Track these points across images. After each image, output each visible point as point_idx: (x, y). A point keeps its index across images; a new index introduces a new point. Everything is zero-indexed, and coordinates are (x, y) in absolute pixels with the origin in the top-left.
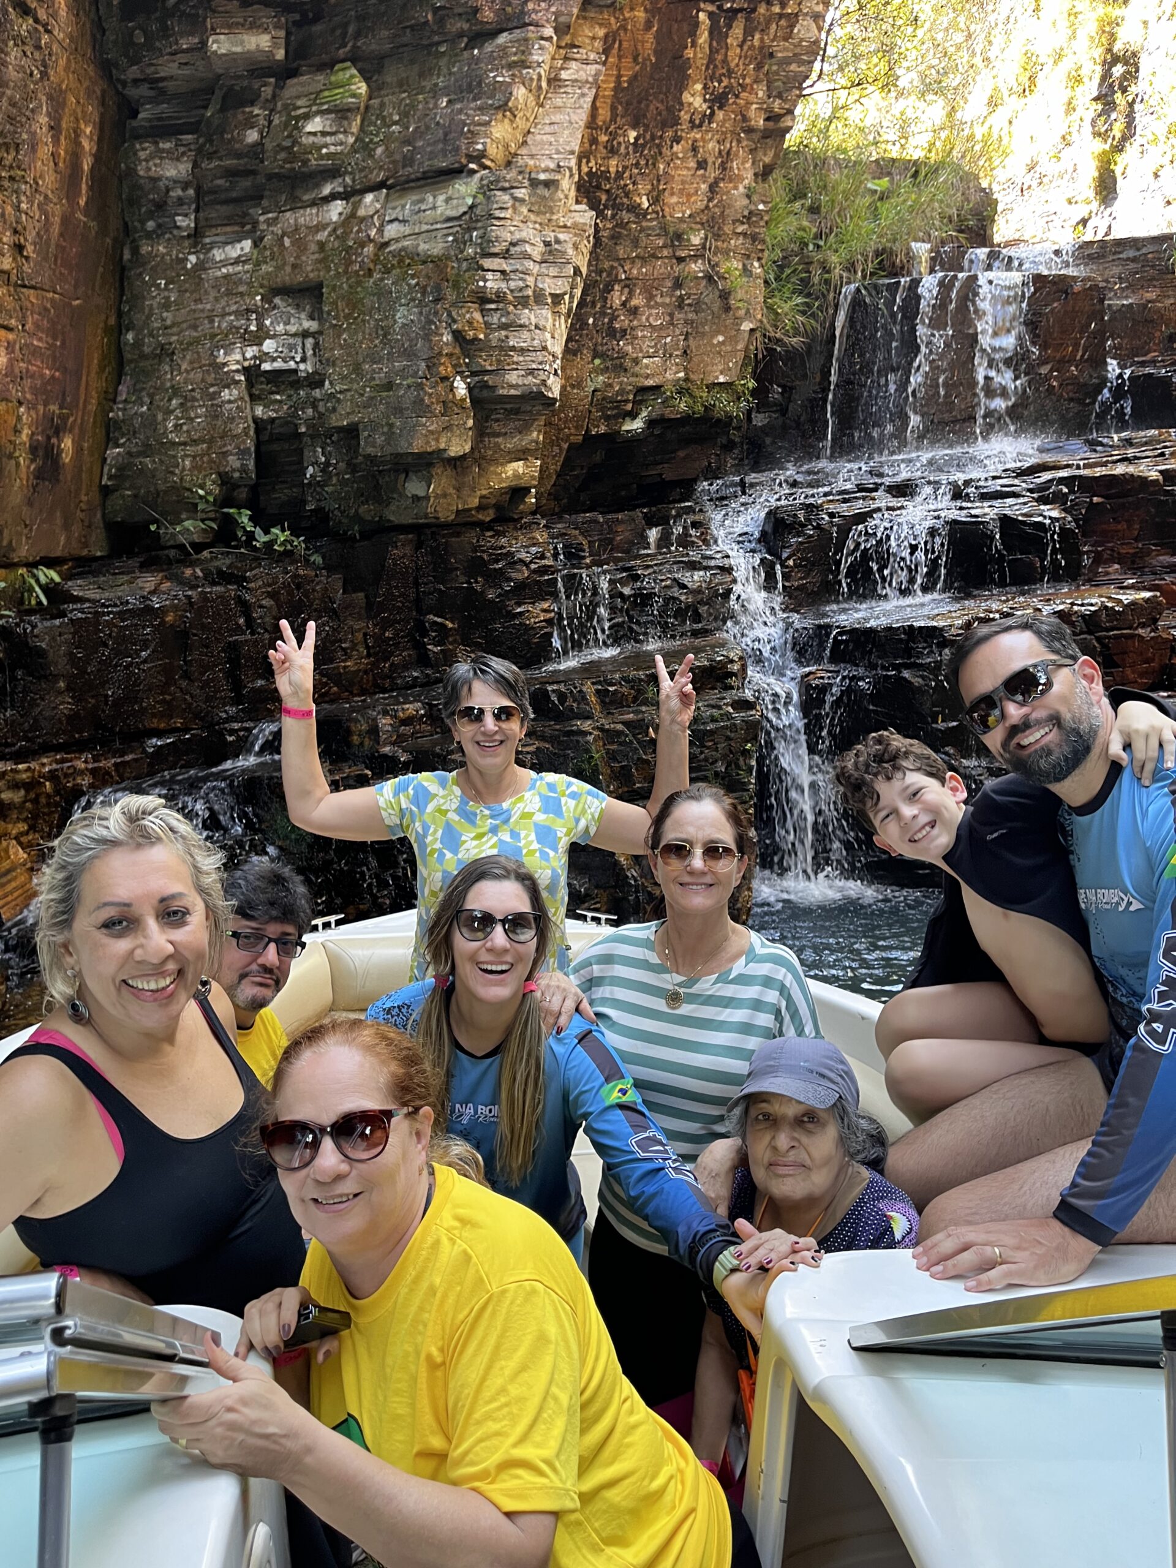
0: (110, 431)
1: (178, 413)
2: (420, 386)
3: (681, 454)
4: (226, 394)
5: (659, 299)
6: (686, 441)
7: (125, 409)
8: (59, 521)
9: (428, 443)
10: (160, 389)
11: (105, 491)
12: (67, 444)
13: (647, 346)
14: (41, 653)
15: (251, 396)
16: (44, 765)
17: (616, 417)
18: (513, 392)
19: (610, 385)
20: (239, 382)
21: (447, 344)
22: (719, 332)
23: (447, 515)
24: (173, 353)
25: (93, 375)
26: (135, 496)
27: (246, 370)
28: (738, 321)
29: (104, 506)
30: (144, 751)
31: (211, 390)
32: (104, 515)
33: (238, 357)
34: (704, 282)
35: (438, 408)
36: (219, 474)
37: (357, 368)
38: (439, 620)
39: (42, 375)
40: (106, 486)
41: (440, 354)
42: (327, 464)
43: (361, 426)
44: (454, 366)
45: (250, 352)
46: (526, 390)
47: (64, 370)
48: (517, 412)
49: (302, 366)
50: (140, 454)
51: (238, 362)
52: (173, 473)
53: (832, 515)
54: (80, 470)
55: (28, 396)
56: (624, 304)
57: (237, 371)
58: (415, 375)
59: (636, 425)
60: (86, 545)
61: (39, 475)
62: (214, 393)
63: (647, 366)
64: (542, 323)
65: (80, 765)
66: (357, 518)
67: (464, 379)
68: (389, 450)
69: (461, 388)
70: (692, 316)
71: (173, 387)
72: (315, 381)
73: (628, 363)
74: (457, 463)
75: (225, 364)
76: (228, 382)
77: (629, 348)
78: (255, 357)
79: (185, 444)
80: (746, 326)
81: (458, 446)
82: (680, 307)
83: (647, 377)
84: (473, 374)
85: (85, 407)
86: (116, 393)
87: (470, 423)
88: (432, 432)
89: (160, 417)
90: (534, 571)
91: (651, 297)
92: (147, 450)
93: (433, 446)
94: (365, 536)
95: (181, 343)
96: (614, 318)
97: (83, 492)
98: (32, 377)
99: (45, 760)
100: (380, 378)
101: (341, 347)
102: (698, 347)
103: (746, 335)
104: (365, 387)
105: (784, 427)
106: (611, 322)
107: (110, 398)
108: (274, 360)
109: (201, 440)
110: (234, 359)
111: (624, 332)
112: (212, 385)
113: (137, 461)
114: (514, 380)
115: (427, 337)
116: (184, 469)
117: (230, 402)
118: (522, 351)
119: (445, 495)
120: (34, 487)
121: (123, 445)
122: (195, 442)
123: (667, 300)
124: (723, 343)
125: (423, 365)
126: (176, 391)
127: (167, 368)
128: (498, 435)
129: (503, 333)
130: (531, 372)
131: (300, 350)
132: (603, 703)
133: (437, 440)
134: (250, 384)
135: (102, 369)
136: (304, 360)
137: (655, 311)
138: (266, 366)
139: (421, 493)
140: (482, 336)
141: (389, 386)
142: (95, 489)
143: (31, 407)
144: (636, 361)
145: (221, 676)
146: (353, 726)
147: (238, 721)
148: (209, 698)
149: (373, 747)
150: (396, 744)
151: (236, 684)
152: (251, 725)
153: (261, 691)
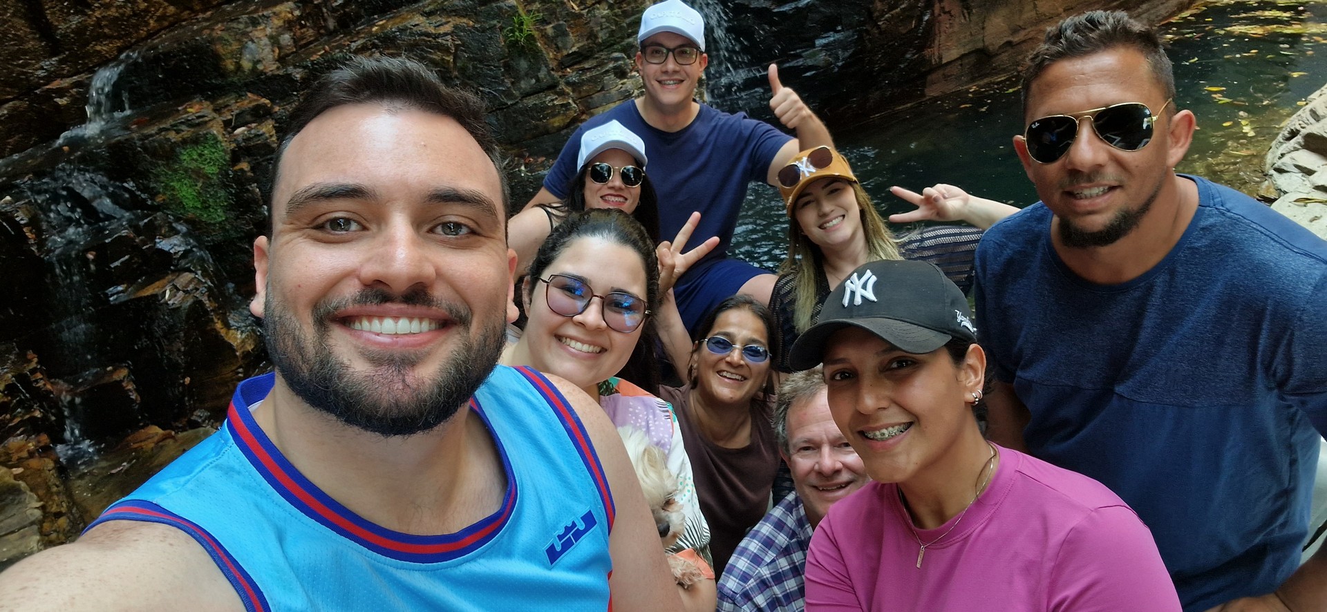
145: (19, 22)
146: (219, 48)
147: (63, 77)
148: (15, 56)
149: (254, 70)
150: (282, 60)
151: (44, 30)
152: (83, 77)
153: (80, 31)
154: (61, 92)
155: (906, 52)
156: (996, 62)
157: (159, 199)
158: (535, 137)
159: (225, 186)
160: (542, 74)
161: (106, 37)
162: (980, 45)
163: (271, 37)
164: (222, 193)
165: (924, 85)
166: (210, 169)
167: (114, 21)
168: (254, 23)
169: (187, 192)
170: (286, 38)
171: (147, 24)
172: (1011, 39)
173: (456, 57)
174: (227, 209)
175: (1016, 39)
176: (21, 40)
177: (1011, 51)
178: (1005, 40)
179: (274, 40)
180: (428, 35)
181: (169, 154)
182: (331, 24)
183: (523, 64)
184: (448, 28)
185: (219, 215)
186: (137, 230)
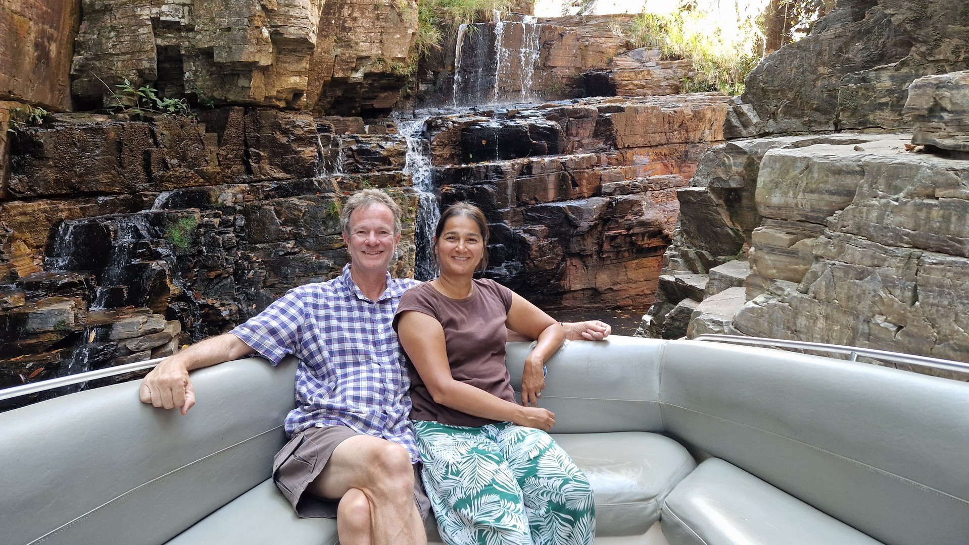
0: (76, 48)
1: (114, 39)
2: (245, 30)
3: (382, 95)
4: (141, 30)
5: (367, 14)
6: (385, 88)
7: (84, 37)
8: (48, 86)
9: (249, 57)
10: (105, 27)
11: (72, 78)
12: (53, 47)
13: (362, 37)
14: (40, 145)
15: (155, 34)
16: (40, 204)
17: (347, 69)
18: (292, 37)
19: (344, 54)
20: (147, 25)
21: (258, 11)
22: (397, 33)
23: (260, 99)
24: (112, 10)
25: (67, 16)
26: (89, 81)
27: (152, 19)
28: (406, 28)
29: (71, 87)
30: (97, 203)
31: (133, 28)
32: (71, 90)
33: (148, 12)
34: (389, 8)
35: (254, 41)
36: (137, 70)
37: (212, 20)
38: (257, 151)
39: (42, 9)
40: (73, 75)
41: (255, 15)
42: (196, 71)
43: (215, 48)
44: (262, 22)
45: (155, 10)
46: (299, 37)
47: (53, 10)
48: (295, 51)
49: (182, 20)
50: (92, 59)
51: (148, 15)
52: (111, 69)
53: (454, 122)
54: (59, 64)
55: (35, 17)
56: (350, 15)
57: (148, 19)
58: (242, 24)
59: (358, 75)
60: (61, 104)
61: (39, 59)
62: (135, 30)
63: (362, 46)
64: (305, 6)
65: (61, 206)
66: (213, 98)
67: (267, 28)
68: (229, 60)
69: (266, 33)
70: (383, 24)
71: (111, 26)
72: (190, 28)
73: (353, 44)
74: (265, 70)
75: (140, 15)
76: (142, 24)
77: (353, 37)
78: (157, 13)
79: (118, 55)
80: (410, 31)
81: (265, 60)
82: (378, 19)
83: (362, 51)
84: (272, 27)
85: (63, 32)
86: (79, 29)
87: (271, 50)
88: (252, 52)
89: (104, 41)
90: (306, 132)
91: (363, 13)
92: (97, 57)
93: (251, 59)
94: (216, 106)
95: (116, 4)
96: (345, 21)
97: (61, 75)
98: (37, 8)
99: (41, 203)
100: (225, 25)
101: (203, 9)
102: (387, 39)
103: (411, 36)
104: (216, 29)
105: (435, 91)
106: (343, 23)
107: (75, 31)
108: (167, 15)
109: (127, 53)
110: (146, 13)
111: (350, 29)
112: (134, 26)
113: (91, 62)
114: (292, 32)
115: (248, 7)
116: (117, 67)
117: (144, 34)
118: (296, 18)
119: (259, 87)
120: (36, 65)
121: (83, 54)
122: (124, 54)
123: (371, 15)
124: (399, 38)
125: (246, 20)
126: (113, 28)
127: (108, 17)
128: (285, 62)
129: (287, 8)
130: (301, 28)
131: (181, 12)
132: (341, 188)
133: (254, 56)
134: (154, 28)
135: (72, 15)
136: (183, 17)
137: (365, 20)
138: (163, 18)
139: (246, 85)
140: (276, 9)
141: (229, 29)
142: (67, 76)
143: (36, 23)
144: (357, 43)
145: (140, 168)
146: (212, 193)
147: (149, 191)
148: (133, 178)
149: (222, 203)
150: (235, 203)
151: (148, 172)
152: (157, 193)
153: (162, 177)
154: (146, 196)
155: (551, 280)
156: (604, 297)
157: (165, 236)
158: (326, 250)
159: (191, 235)
160: (337, 228)
161: (171, 182)
162: (594, 286)
163: (233, 194)
164: (189, 237)
165: (561, 299)
166: (188, 228)
167: (177, 177)
168: (229, 187)
169: (176, 235)
170: (240, 196)
171: (190, 182)
172: (612, 287)
173: (304, 215)
174: (189, 243)
175: (615, 288)
176: (138, 174)
177: (612, 293)
178: (609, 287)
179: (234, 195)
180: (295, 204)
181: (175, 221)
182: (262, 196)
183: (331, 223)
184: (305, 204)
185: (186, 245)
186: (152, 242)
